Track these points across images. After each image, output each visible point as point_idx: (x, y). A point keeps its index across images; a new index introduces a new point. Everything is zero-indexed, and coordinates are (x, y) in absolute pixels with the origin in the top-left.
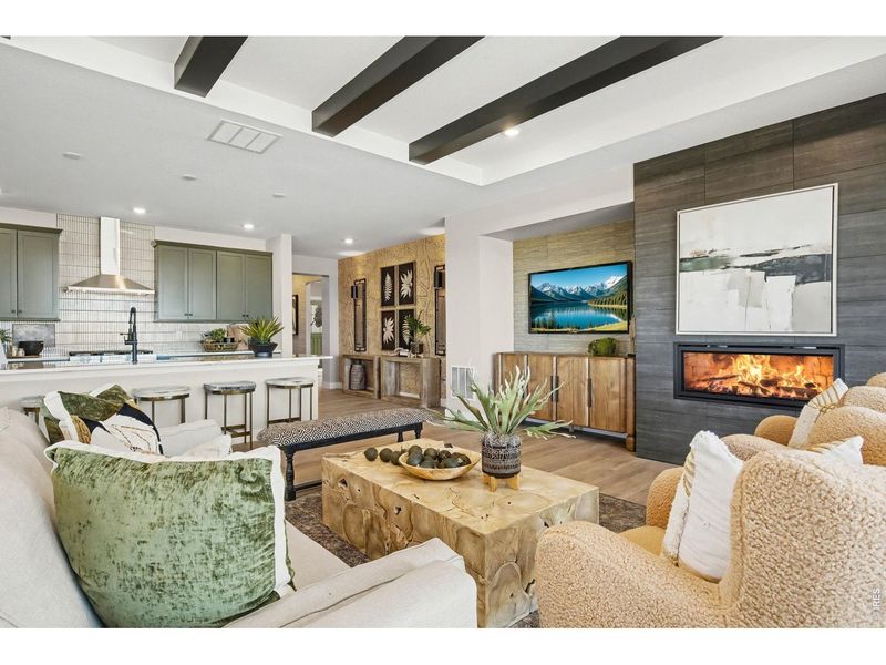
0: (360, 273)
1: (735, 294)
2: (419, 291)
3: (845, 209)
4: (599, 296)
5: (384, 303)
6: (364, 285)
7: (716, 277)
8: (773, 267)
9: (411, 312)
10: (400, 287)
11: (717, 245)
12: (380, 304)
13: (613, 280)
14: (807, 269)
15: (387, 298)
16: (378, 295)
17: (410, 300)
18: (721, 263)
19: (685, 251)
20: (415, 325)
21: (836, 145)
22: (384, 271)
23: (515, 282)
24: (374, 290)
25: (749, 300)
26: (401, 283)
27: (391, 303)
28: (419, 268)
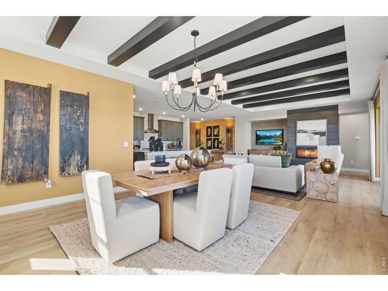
0: (198, 127)
1: (308, 138)
2: (220, 133)
3: (328, 124)
4: (275, 137)
5: (207, 136)
6: (200, 131)
7: (305, 135)
8: (316, 133)
9: (218, 139)
10: (214, 132)
11: (305, 129)
12: (206, 136)
13: (279, 133)
14: (322, 134)
15: (209, 135)
16: (205, 134)
17: (218, 135)
18: (306, 132)
19: (298, 129)
20: (219, 142)
21: (324, 113)
22: (208, 128)
23: (252, 132)
24: (204, 132)
25: (311, 139)
26: (214, 131)
27: (211, 136)
28: (220, 127)
